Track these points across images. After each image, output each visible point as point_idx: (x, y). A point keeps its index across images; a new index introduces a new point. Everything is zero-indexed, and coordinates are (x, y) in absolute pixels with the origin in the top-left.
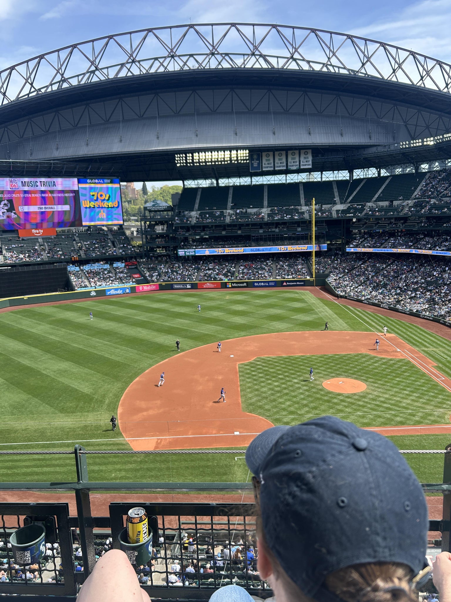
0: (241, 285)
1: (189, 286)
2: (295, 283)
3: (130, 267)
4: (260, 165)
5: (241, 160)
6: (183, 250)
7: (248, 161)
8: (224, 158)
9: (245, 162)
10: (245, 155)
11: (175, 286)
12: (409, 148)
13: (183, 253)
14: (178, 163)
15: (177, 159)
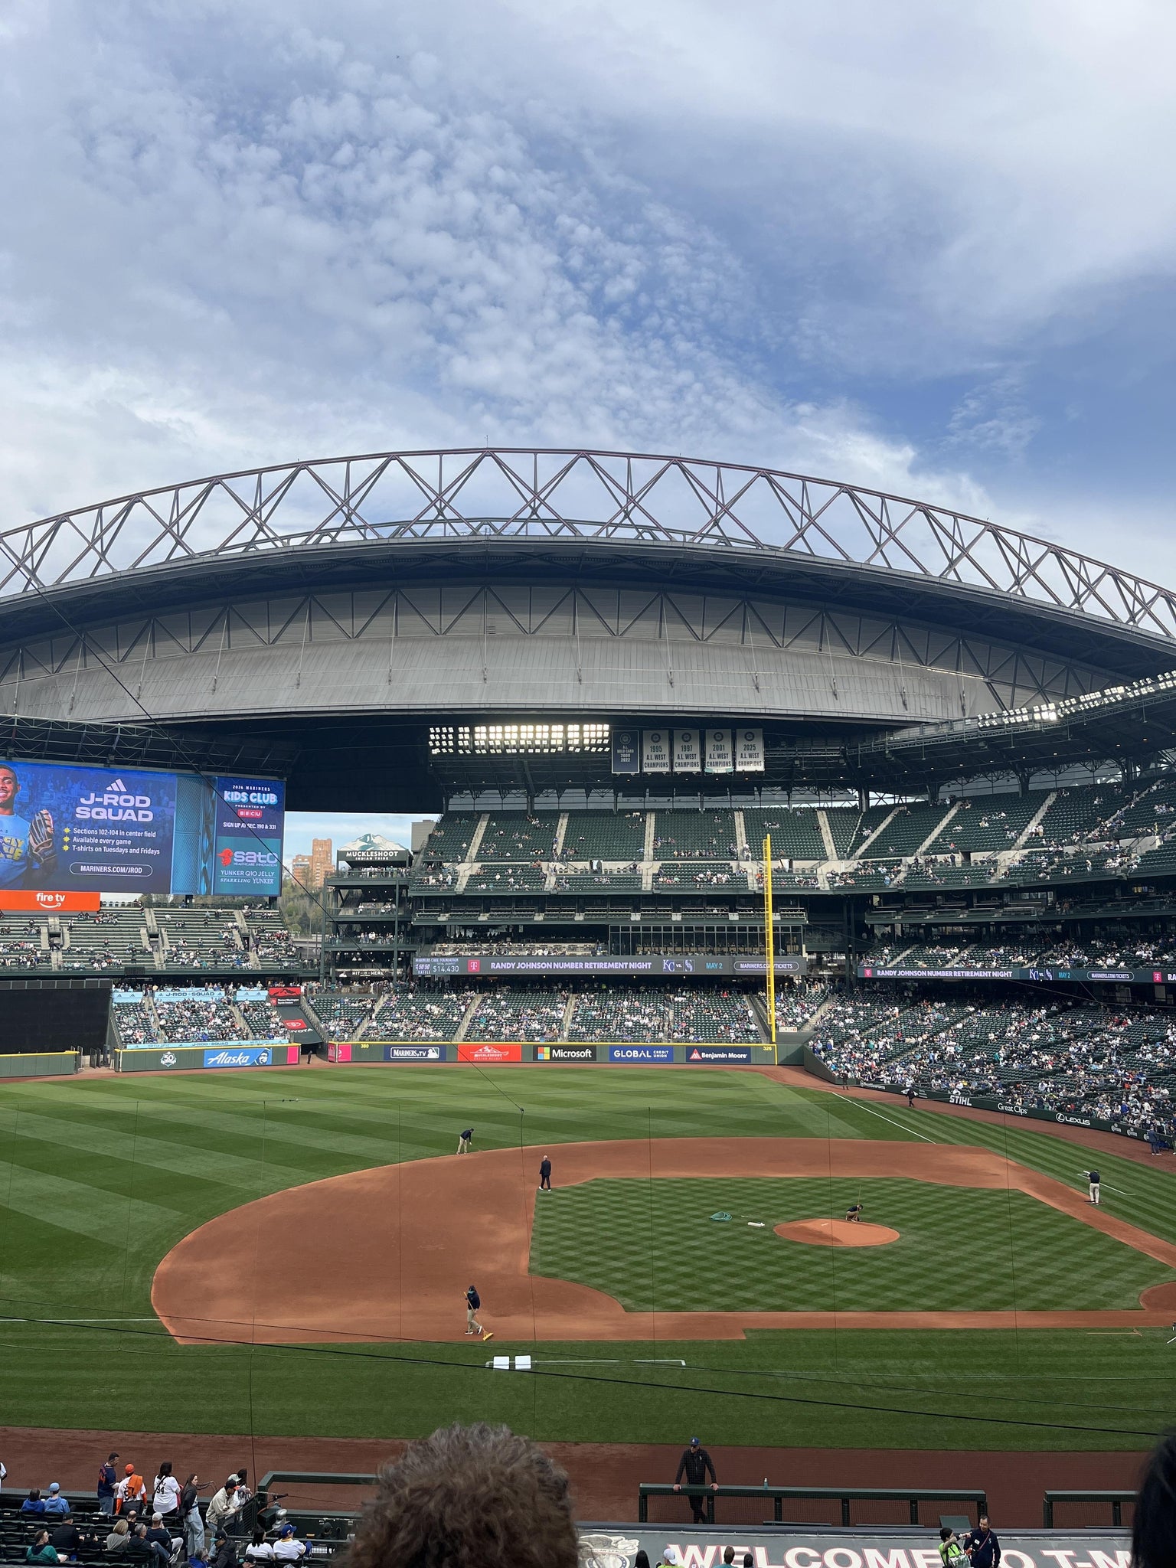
0: (578, 1054)
1: (433, 1055)
2: (723, 1056)
3: (281, 1002)
4: (637, 758)
5: (591, 746)
6: (428, 960)
7: (607, 749)
8: (549, 742)
9: (600, 750)
10: (600, 735)
11: (396, 1053)
12: (1000, 726)
13: (428, 967)
14: (435, 747)
15: (432, 737)
